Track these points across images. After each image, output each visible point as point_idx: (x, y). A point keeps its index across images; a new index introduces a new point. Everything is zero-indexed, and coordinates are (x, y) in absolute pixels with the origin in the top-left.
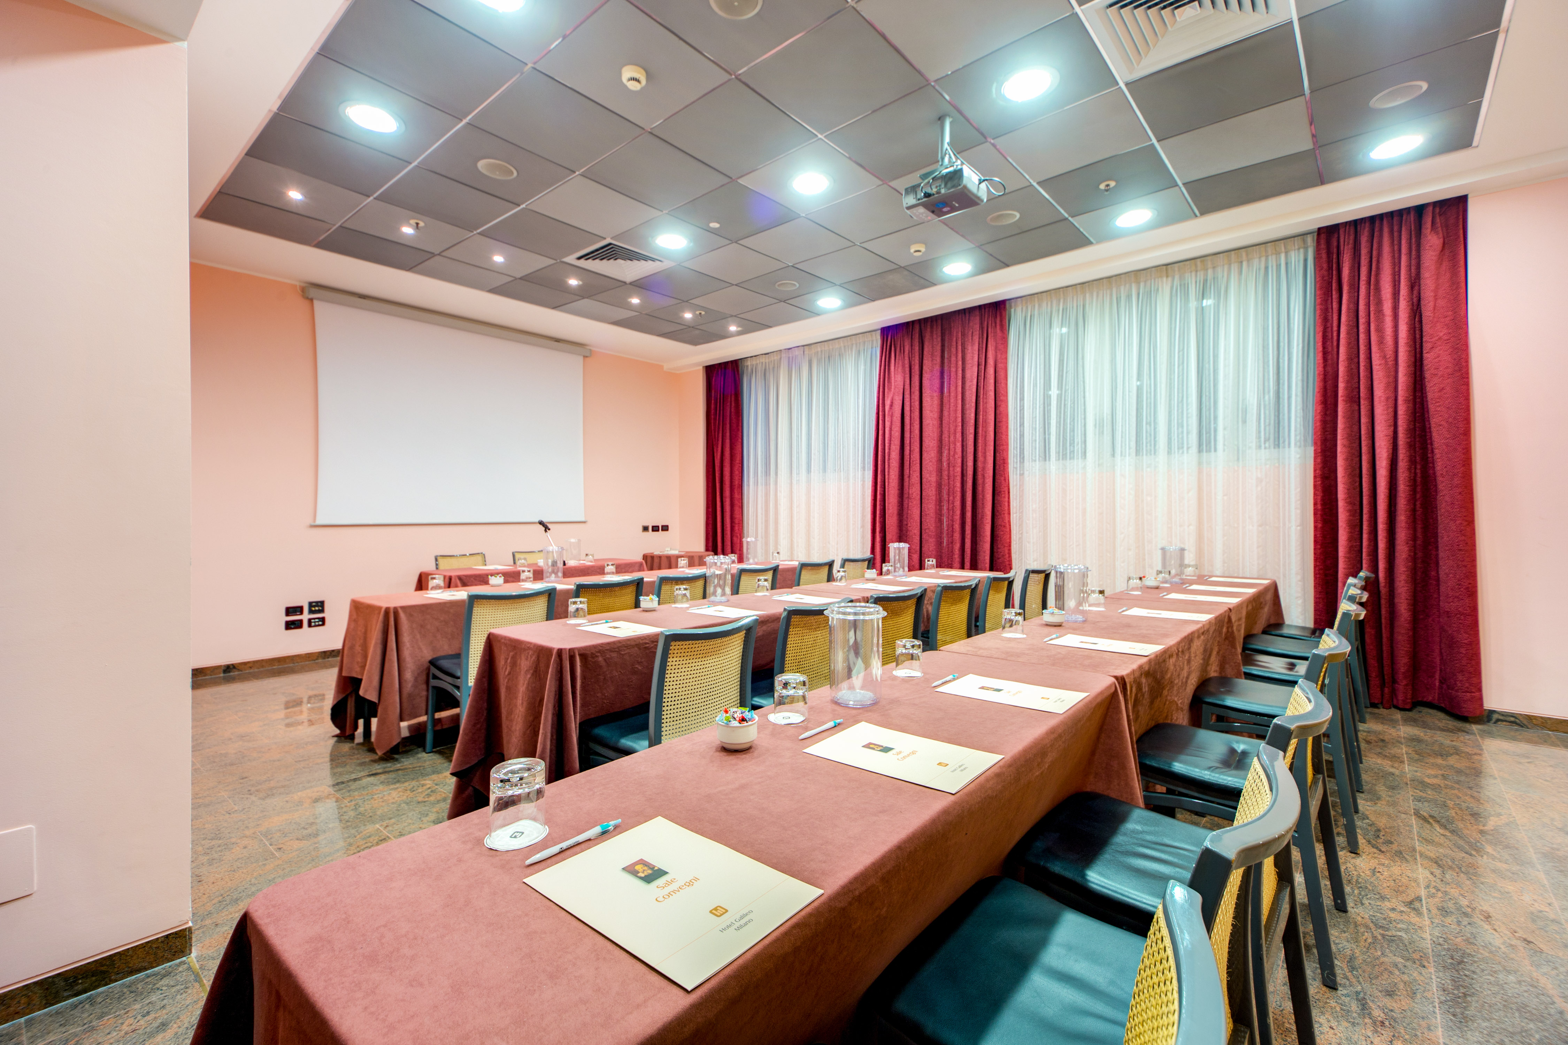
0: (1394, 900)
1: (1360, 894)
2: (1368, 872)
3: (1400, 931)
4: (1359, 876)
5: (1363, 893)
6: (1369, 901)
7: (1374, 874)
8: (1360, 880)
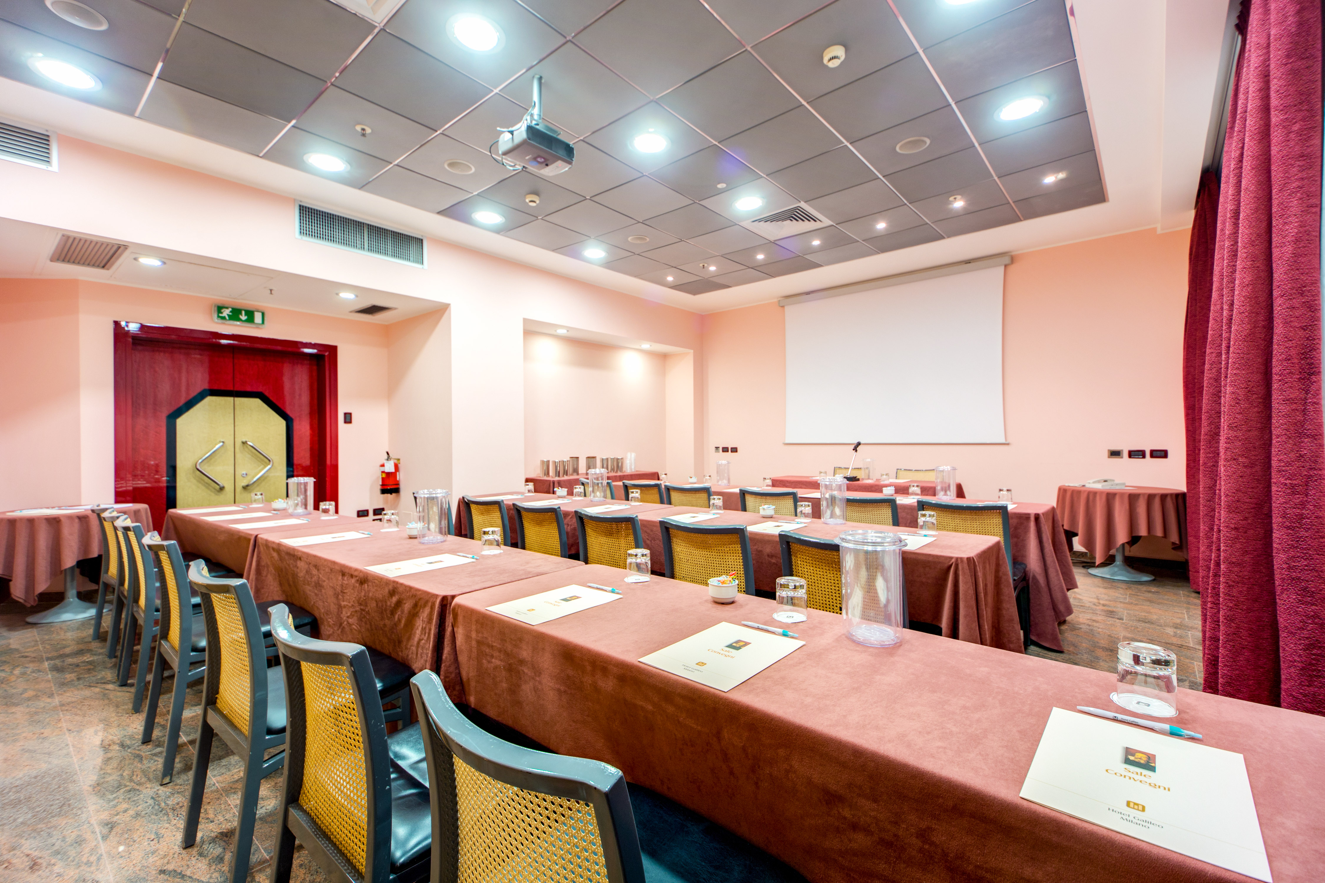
0: (128, 819)
1: (159, 805)
2: (163, 831)
3: (114, 798)
4: (169, 821)
5: (157, 807)
6: (148, 804)
7: (156, 834)
8: (165, 818)
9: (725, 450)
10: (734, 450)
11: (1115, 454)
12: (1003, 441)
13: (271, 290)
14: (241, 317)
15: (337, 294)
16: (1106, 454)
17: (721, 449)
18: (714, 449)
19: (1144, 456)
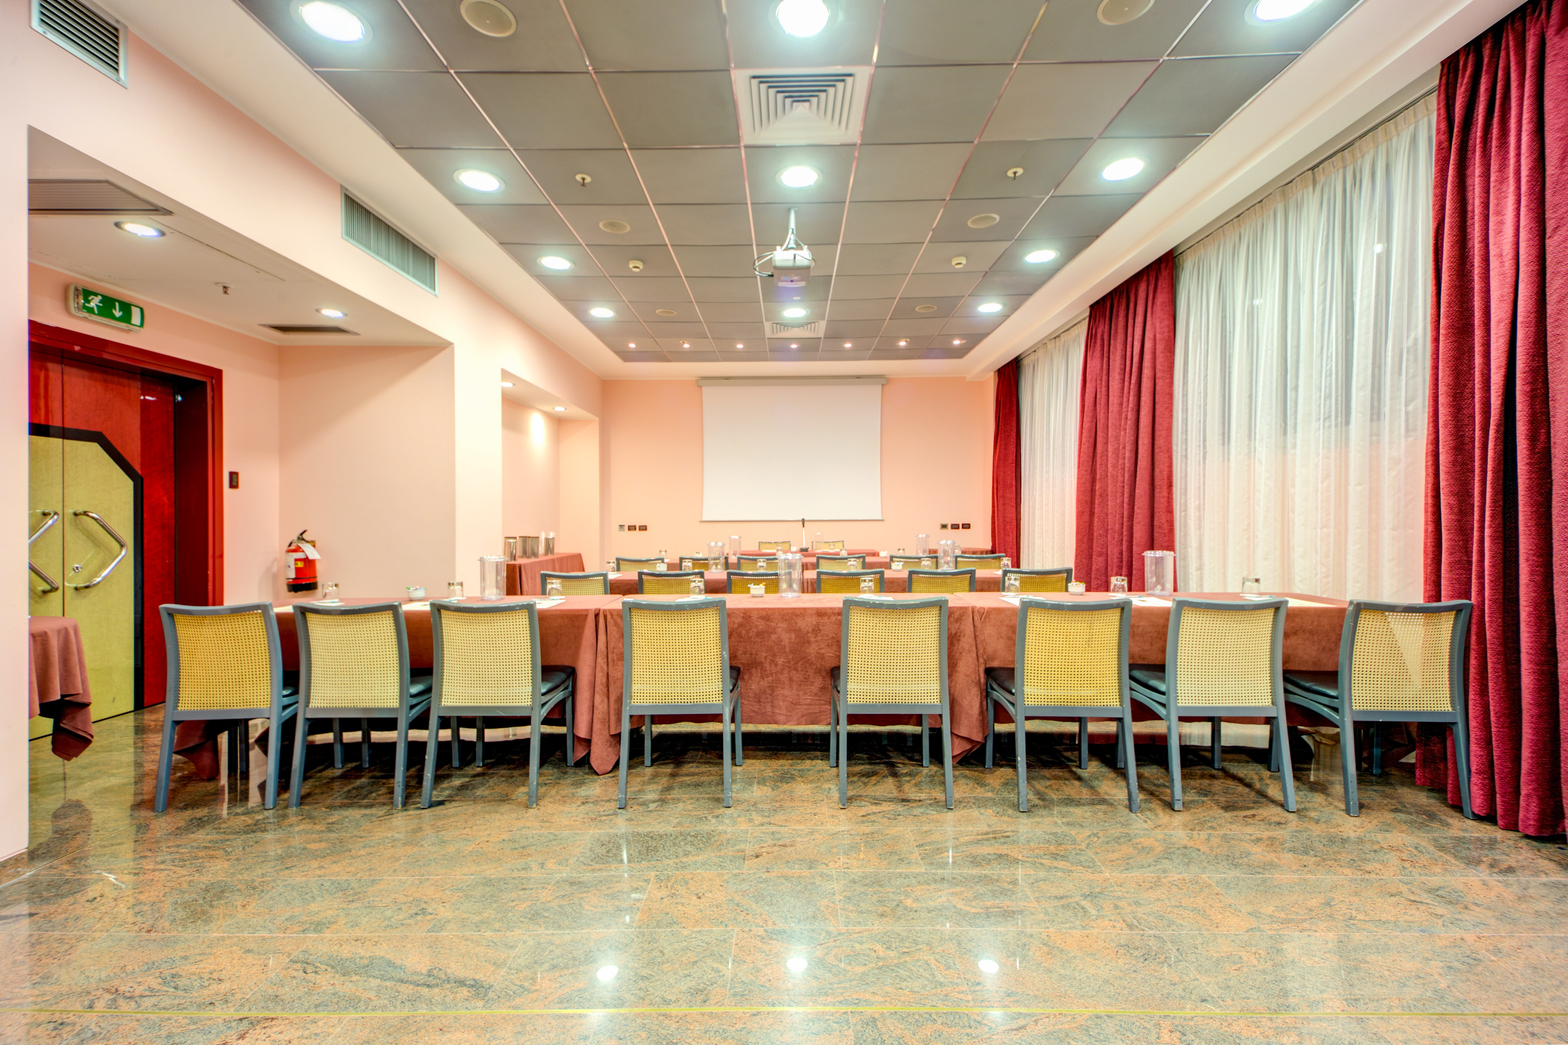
9: (632, 528)
10: (644, 528)
11: (944, 526)
12: (880, 518)
13: (225, 287)
14: (114, 311)
15: (318, 311)
16: (939, 527)
17: (626, 528)
18: (618, 527)
19: (958, 528)
